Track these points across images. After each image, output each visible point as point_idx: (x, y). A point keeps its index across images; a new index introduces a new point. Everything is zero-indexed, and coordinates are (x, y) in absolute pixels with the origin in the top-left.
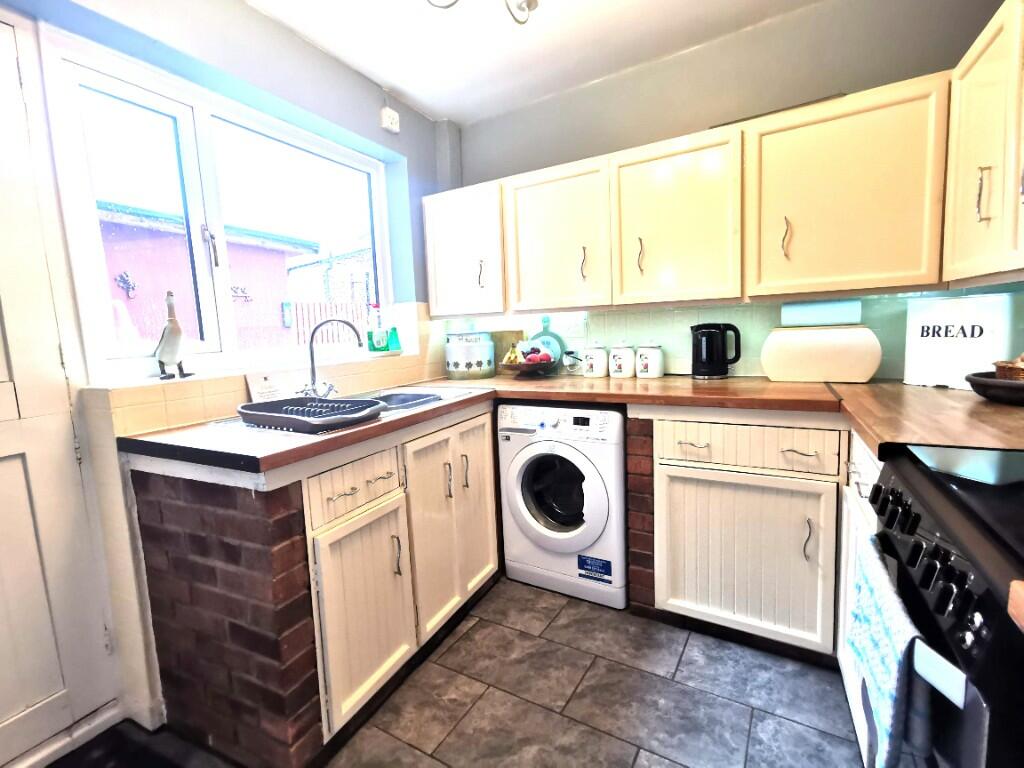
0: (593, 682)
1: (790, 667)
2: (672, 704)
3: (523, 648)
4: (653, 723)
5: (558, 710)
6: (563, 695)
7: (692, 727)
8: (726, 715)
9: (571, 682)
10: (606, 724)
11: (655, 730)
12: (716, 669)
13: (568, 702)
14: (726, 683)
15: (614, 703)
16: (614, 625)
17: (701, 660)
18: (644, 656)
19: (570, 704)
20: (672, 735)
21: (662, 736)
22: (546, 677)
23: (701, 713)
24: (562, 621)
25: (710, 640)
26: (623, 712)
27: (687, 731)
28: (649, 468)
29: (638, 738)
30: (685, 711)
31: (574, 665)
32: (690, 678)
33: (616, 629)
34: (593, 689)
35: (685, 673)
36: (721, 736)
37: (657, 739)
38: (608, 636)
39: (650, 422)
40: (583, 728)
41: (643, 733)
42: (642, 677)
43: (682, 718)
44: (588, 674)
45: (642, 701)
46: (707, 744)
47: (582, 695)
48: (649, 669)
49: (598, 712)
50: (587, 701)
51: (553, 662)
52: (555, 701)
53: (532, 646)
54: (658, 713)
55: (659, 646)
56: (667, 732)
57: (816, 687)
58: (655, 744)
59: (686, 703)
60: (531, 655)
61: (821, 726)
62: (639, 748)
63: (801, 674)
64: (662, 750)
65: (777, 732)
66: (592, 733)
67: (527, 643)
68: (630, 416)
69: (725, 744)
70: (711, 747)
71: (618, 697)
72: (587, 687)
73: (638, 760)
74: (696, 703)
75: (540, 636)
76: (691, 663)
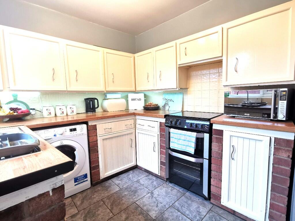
0: (110, 204)
1: (131, 172)
2: (128, 192)
3: (80, 218)
4: (130, 197)
5: (113, 216)
6: (109, 212)
7: (135, 192)
8: (136, 185)
9: (106, 209)
10: (125, 206)
11: (132, 198)
12: (124, 181)
13: (112, 213)
14: (128, 182)
15: (120, 202)
16: (94, 191)
17: (120, 182)
18: (110, 190)
19: (113, 212)
20: (135, 196)
21: (134, 197)
22: (99, 215)
23: (133, 189)
24: (78, 203)
25: (116, 178)
26: (123, 201)
27: (136, 193)
28: (96, 139)
29: (132, 202)
30: (130, 191)
31: (100, 206)
32: (123, 186)
33: (95, 192)
34: (112, 205)
35: (121, 186)
36: (140, 188)
37: (134, 199)
38: (96, 194)
39: (96, 125)
40: (123, 211)
41: (131, 200)
42: (116, 193)
43: (132, 192)
44: (106, 204)
45: (123, 197)
46: (140, 191)
47: (112, 208)
48: (115, 191)
49: (120, 207)
50: (115, 208)
51: (94, 211)
52: (109, 215)
53: (82, 215)
54: (128, 195)
55: (109, 187)
56: (134, 196)
57: (137, 172)
58: (135, 199)
59: (129, 190)
60: (86, 216)
61: (145, 176)
62: (135, 203)
63: (133, 172)
64: (138, 199)
65: (143, 181)
66: (125, 210)
67: (79, 216)
68: (89, 125)
69: (142, 189)
70: (141, 191)
71: (118, 201)
72: (110, 206)
73: (138, 204)
74: (130, 188)
75: (79, 211)
76: (119, 184)
